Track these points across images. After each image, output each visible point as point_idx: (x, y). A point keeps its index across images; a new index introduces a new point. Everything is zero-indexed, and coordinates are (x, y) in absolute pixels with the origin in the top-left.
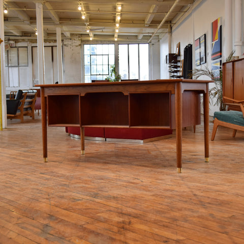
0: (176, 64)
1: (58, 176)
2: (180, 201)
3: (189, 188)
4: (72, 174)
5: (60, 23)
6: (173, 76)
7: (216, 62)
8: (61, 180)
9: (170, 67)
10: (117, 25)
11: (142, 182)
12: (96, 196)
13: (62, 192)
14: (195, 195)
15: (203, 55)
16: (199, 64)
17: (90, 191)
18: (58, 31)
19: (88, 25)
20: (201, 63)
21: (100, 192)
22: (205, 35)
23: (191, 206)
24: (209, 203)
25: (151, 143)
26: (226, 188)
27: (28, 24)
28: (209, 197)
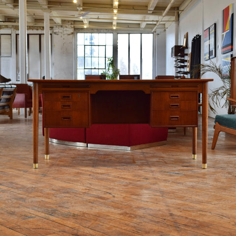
0: (183, 58)
1: (17, 188)
2: (151, 221)
3: (167, 206)
4: (34, 186)
5: (49, 7)
6: (179, 72)
7: (227, 57)
8: (19, 192)
9: (176, 61)
10: (115, 11)
11: (114, 197)
12: (53, 213)
13: (14, 207)
14: (171, 215)
15: (212, 48)
16: (207, 58)
17: (48, 207)
18: (46, 16)
19: (81, 11)
20: (211, 57)
21: (59, 209)
22: (215, 24)
23: (163, 228)
24: (185, 225)
25: (140, 151)
26: (210, 206)
27: (11, 8)
28: (187, 218)
